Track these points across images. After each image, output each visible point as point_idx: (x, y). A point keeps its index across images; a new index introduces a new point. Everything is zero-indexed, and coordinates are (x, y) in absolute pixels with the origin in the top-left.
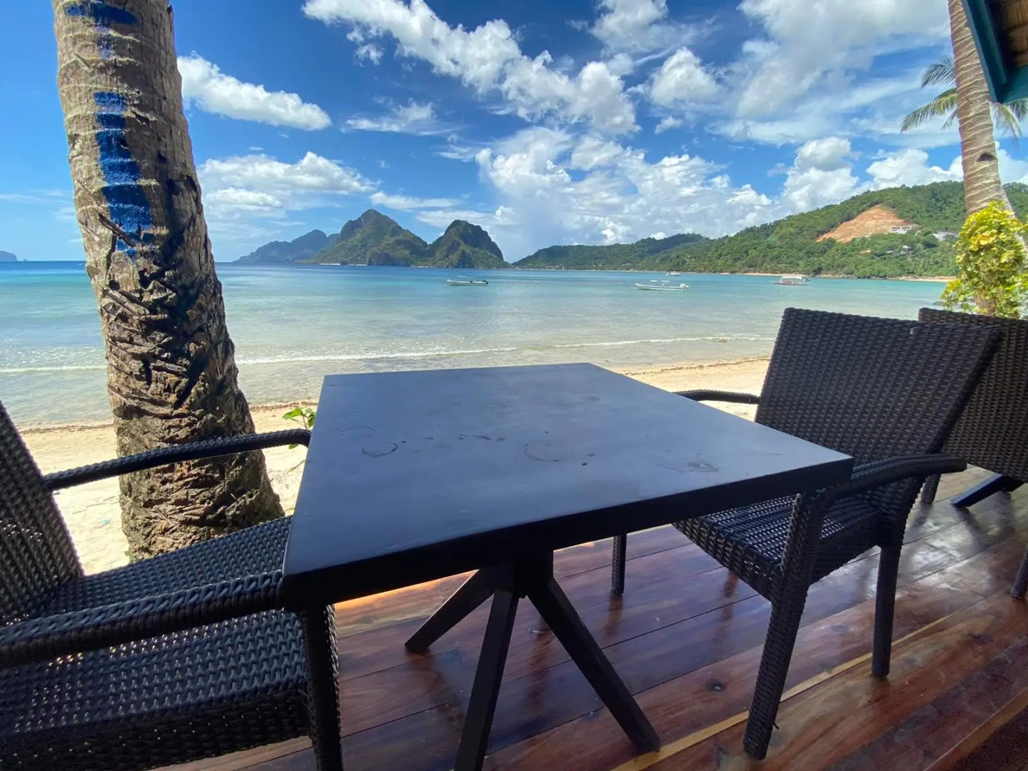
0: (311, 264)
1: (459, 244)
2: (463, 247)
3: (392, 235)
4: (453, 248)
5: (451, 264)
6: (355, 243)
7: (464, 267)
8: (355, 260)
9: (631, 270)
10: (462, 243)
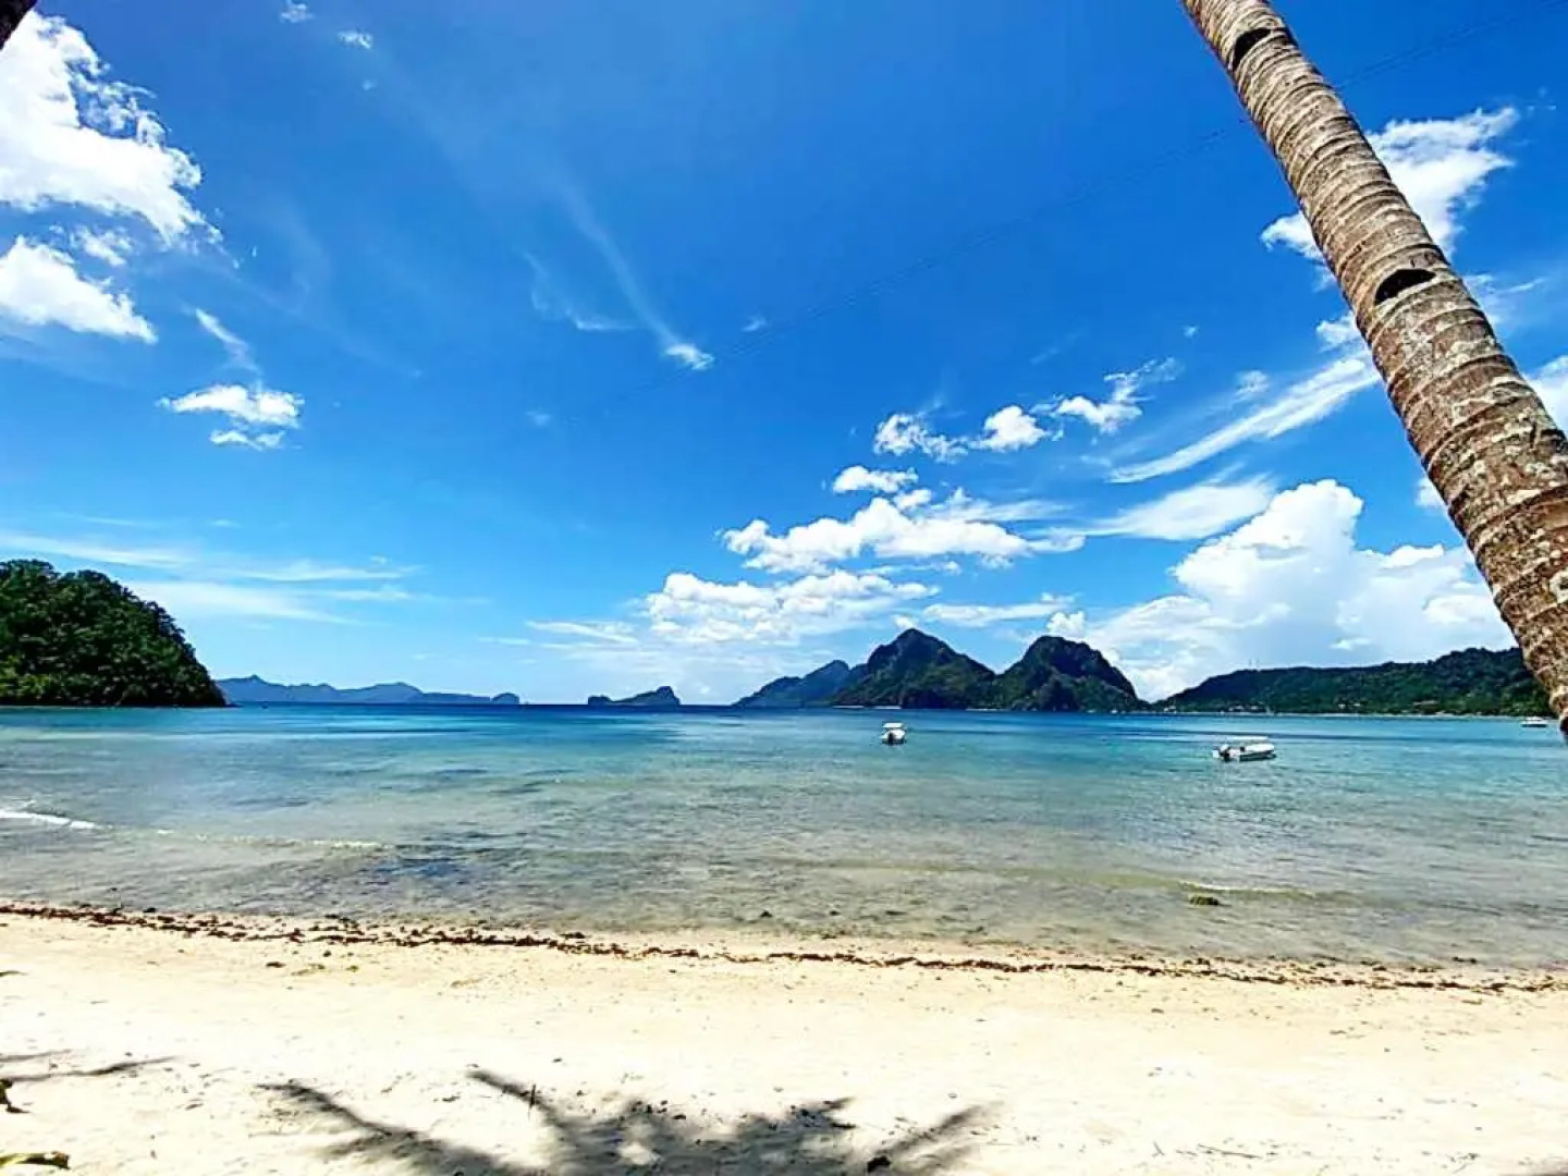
0: (826, 707)
1: (1049, 673)
2: (1057, 676)
3: (940, 664)
4: (1040, 678)
5: (1035, 705)
6: (887, 676)
7: (1059, 709)
8: (883, 702)
9: (1440, 715)
10: (1054, 669)
